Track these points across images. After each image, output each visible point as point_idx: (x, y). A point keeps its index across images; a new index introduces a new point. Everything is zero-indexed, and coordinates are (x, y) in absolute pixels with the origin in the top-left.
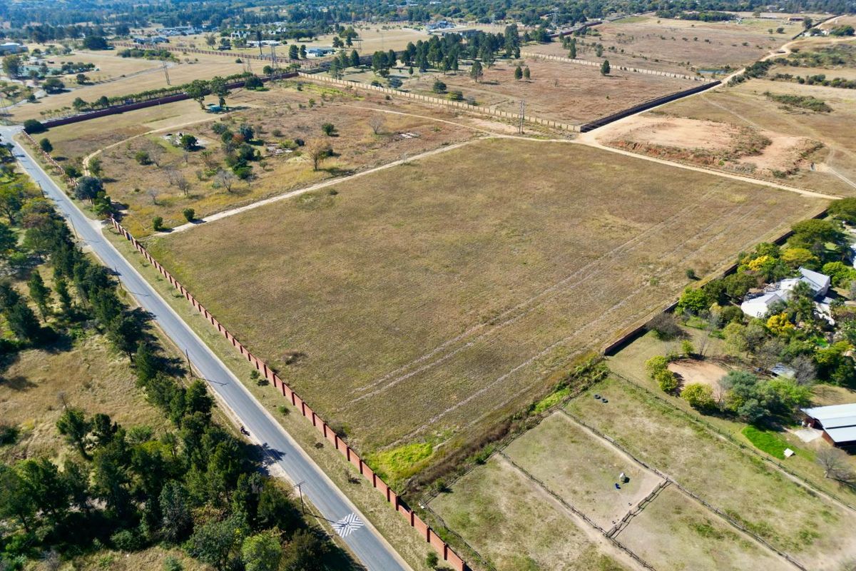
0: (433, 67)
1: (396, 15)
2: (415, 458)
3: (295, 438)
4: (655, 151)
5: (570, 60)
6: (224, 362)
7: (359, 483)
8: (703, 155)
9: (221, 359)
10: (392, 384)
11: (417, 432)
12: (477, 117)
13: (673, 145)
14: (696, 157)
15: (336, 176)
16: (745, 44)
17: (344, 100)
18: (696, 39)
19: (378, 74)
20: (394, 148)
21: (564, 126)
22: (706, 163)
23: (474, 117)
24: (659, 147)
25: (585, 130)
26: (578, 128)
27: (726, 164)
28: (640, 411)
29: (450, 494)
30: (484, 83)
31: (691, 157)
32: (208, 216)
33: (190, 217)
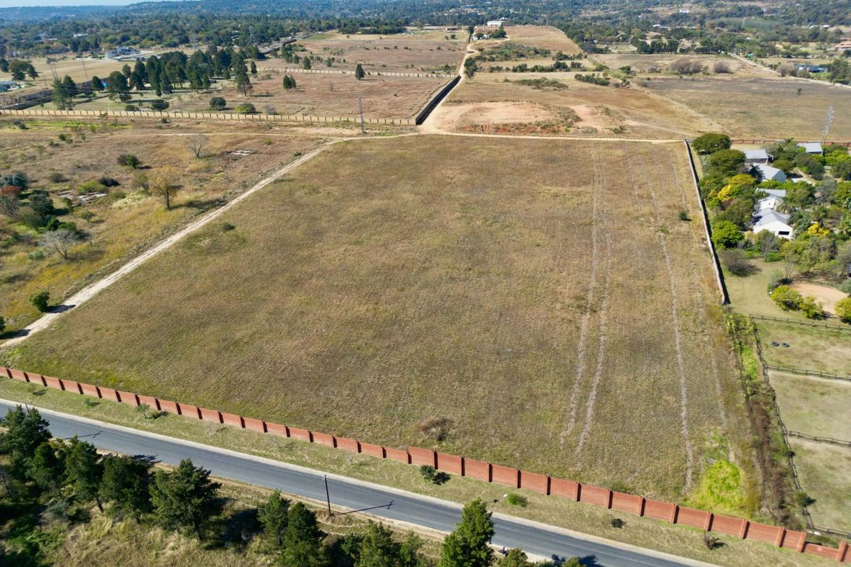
0: (175, 89)
1: (48, 48)
2: (732, 483)
3: (576, 530)
4: (504, 130)
5: (305, 71)
6: (348, 475)
7: (721, 544)
8: (548, 126)
9: (339, 473)
10: (590, 411)
11: (690, 453)
12: (295, 126)
13: (517, 121)
14: (543, 128)
15: (207, 209)
16: (439, 48)
17: (105, 130)
18: (396, 48)
19: (119, 100)
20: (242, 168)
21: (397, 122)
22: (554, 132)
23: (292, 126)
24: (506, 125)
25: (420, 121)
26: (413, 121)
27: (572, 130)
28: (822, 343)
29: (816, 504)
30: (257, 96)
31: (539, 129)
32: (68, 297)
33: (43, 305)
